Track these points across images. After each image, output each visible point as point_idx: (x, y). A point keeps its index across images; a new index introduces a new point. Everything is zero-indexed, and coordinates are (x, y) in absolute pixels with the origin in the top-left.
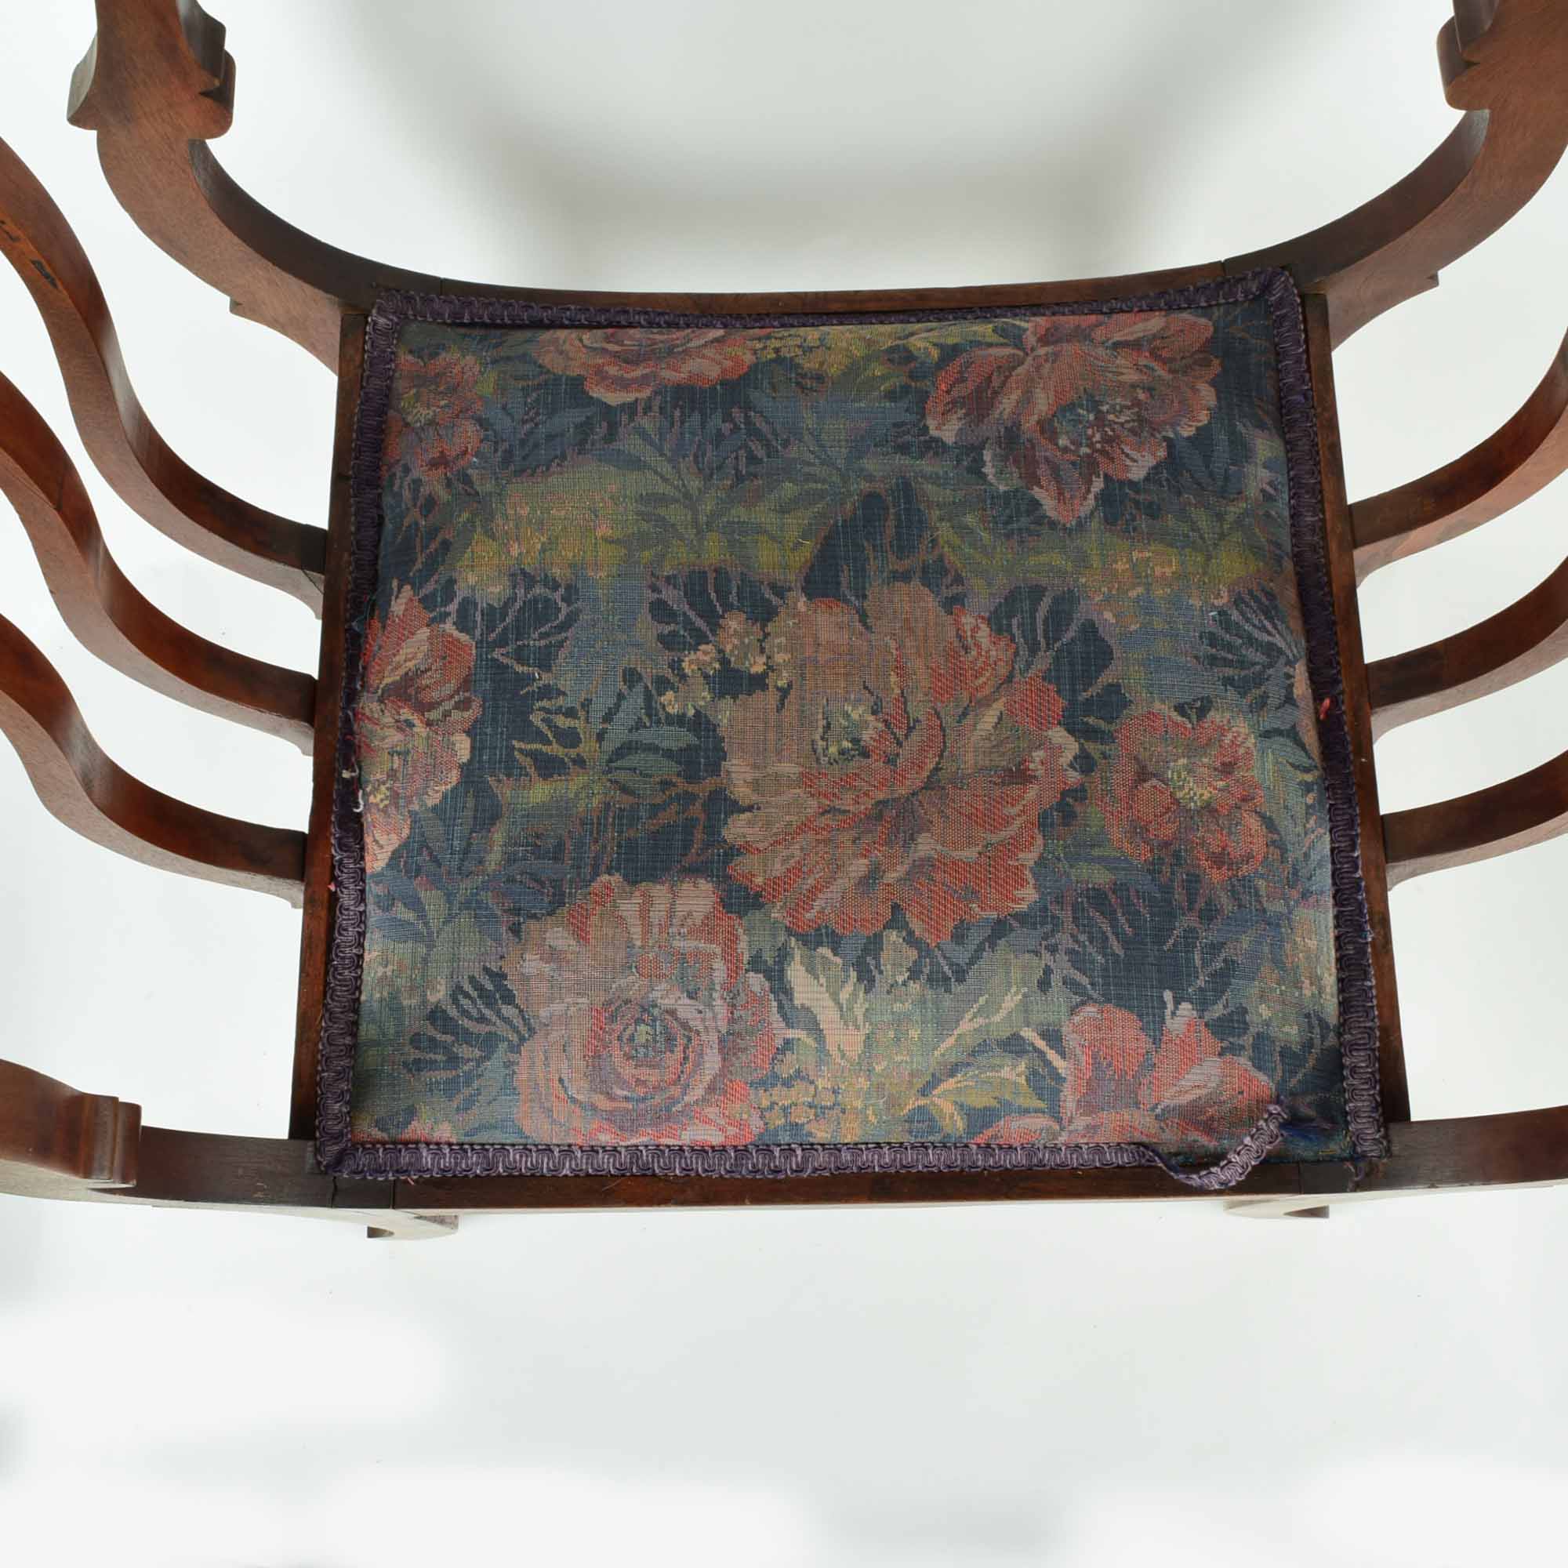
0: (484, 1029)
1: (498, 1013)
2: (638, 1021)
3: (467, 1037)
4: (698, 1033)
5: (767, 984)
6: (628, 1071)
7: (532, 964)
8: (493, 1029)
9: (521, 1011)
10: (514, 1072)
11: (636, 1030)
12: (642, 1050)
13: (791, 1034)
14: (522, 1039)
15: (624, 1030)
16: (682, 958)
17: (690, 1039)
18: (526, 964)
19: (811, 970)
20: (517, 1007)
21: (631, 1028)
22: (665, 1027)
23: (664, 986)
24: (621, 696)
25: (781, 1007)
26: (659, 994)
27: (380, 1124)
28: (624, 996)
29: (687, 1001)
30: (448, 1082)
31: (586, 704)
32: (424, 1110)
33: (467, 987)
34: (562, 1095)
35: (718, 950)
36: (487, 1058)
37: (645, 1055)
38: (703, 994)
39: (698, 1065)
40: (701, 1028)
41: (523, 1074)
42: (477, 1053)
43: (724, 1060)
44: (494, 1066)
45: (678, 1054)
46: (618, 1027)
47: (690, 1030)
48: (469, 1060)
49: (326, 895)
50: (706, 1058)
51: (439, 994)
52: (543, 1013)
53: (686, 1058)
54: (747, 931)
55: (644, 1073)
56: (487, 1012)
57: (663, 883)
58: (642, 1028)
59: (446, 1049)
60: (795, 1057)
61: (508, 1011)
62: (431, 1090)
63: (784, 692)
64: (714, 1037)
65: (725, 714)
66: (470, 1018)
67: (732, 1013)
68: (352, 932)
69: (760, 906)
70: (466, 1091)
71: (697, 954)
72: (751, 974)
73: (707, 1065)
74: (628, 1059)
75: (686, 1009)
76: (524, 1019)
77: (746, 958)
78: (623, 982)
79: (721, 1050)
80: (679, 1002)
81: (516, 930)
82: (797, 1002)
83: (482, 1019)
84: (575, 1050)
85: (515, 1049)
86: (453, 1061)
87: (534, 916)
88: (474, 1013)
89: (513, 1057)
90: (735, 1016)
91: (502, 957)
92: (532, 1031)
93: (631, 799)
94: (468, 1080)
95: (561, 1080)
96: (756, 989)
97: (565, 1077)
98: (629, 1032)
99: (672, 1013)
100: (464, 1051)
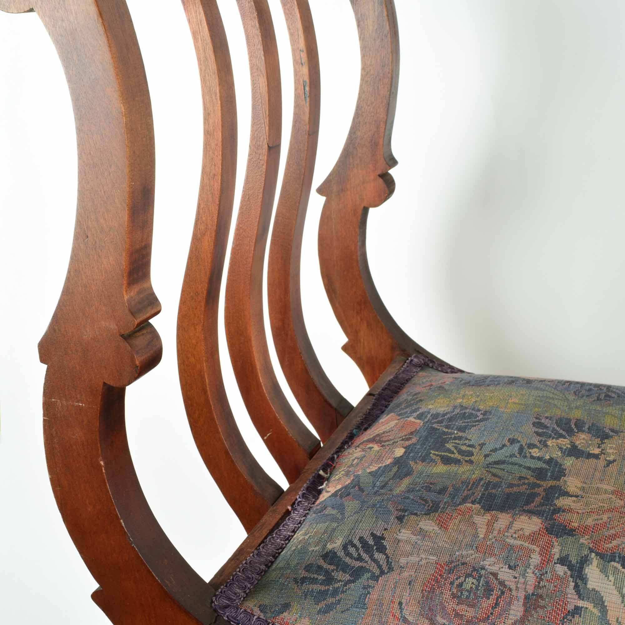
0: (358, 564)
1: (372, 557)
2: (468, 576)
3: (345, 568)
4: (510, 590)
5: (569, 573)
6: (451, 605)
7: (405, 534)
8: (365, 565)
9: (387, 557)
10: (369, 593)
11: (465, 580)
12: (466, 594)
13: (581, 603)
14: (382, 573)
15: (457, 579)
16: (511, 548)
17: (503, 593)
18: (402, 534)
19: (604, 571)
20: (386, 554)
21: (462, 579)
22: (487, 583)
23: (493, 559)
24: (504, 446)
25: (576, 587)
26: (488, 563)
27: (263, 608)
28: (464, 560)
29: (508, 570)
30: (320, 592)
31: (482, 445)
32: (295, 606)
33: (356, 542)
34: (398, 614)
35: (538, 549)
36: (353, 582)
37: (468, 597)
38: (520, 569)
39: (506, 610)
40: (513, 587)
41: (374, 595)
42: (347, 577)
43: (525, 611)
44: (356, 588)
45: (491, 601)
46: (452, 577)
47: (505, 586)
48: (340, 581)
49: (284, 511)
50: (512, 607)
51: (336, 544)
52: (403, 561)
53: (497, 604)
54: (561, 545)
55: (462, 609)
56: (365, 556)
57: (508, 513)
58: (471, 580)
59: (327, 573)
60: (581, 619)
61: (378, 556)
62: (306, 595)
63: (610, 463)
64: (521, 595)
65: (569, 462)
66: (351, 556)
67: (539, 583)
68: (292, 526)
69: (573, 535)
70: (330, 600)
71: (521, 547)
72: (558, 565)
73: (512, 612)
74: (453, 598)
75: (505, 574)
76: (388, 562)
77: (557, 556)
78: (464, 553)
79: (524, 604)
80: (501, 570)
81: (400, 519)
82: (588, 586)
83: (360, 559)
84: (418, 587)
85: (375, 578)
86: (329, 579)
87: (416, 514)
88: (355, 555)
89: (371, 582)
90: (541, 585)
91: (385, 529)
92: (391, 569)
93: (497, 479)
94: (335, 592)
95: (400, 603)
96: (561, 573)
97: (404, 601)
98: (460, 581)
99: (495, 575)
100: (340, 575)
